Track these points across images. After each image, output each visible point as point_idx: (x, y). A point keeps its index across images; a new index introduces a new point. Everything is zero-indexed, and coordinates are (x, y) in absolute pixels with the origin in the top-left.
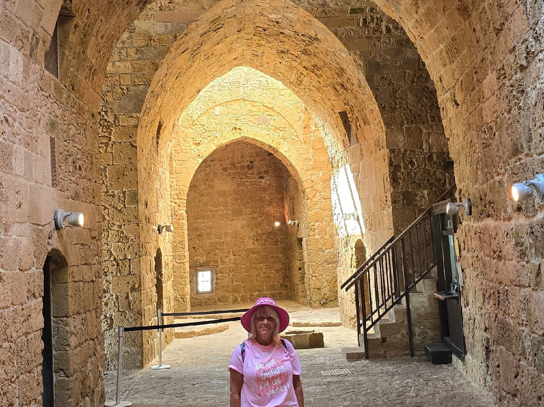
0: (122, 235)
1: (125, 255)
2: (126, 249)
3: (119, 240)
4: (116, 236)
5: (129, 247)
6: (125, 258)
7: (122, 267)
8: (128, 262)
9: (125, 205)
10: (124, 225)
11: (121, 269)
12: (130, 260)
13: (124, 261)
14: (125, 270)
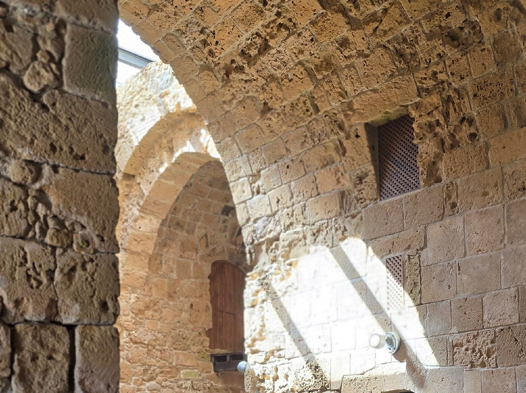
0: (41, 210)
1: (53, 304)
2: (57, 276)
3: (30, 227)
4: (14, 208)
5: (73, 269)
6: (52, 320)
7: (34, 358)
8: (66, 339)
9: (58, 78)
10: (55, 168)
11: (29, 365)
12: (71, 328)
13: (45, 333)
14: (46, 372)
